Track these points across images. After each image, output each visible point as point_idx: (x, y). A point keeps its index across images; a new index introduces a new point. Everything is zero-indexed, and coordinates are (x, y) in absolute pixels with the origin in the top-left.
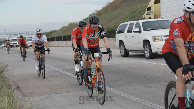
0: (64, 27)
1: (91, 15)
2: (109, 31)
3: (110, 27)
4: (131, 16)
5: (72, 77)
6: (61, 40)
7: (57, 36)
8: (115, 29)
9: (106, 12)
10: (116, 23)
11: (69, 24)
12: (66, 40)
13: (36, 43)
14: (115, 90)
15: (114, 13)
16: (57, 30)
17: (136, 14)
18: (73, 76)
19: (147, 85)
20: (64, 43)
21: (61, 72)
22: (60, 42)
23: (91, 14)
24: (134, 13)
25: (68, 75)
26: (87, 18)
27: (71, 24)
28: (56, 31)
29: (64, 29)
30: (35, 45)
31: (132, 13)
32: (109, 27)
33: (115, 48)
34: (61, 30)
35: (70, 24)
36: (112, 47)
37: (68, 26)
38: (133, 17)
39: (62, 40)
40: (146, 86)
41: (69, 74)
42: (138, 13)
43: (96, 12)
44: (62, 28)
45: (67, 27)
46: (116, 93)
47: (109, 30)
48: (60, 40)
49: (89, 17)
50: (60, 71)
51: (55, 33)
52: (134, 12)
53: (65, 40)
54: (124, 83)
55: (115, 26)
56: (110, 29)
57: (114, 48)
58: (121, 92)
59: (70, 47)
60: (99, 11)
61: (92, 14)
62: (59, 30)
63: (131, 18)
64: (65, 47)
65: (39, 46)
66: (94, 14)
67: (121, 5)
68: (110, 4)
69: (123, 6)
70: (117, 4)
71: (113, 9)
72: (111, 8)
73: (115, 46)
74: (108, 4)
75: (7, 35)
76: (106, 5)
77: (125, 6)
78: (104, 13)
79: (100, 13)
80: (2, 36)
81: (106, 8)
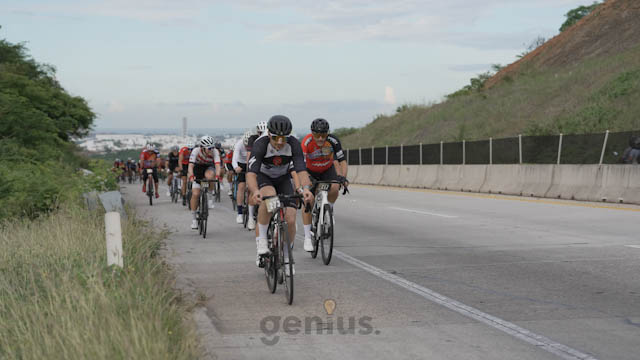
0: (380, 119)
1: (478, 81)
3: (541, 125)
4: (618, 90)
5: (386, 281)
6: (367, 161)
7: (353, 148)
8: (556, 132)
9: (529, 71)
10: (564, 110)
11: (399, 110)
12: (384, 163)
15: (556, 76)
16: (356, 127)
17: (636, 82)
18: (388, 279)
19: (634, 321)
20: (376, 171)
21: (349, 264)
22: (363, 168)
23: (477, 77)
24: (627, 79)
25: (372, 274)
26: (461, 91)
27: (405, 107)
28: (352, 131)
29: (380, 124)
31: (620, 79)
32: (536, 127)
33: (548, 195)
34: (369, 127)
35: (403, 110)
36: (538, 194)
37: (396, 116)
38: (623, 94)
39: (369, 163)
40: (629, 322)
41: (376, 271)
43: (494, 72)
44: (375, 122)
45: (392, 118)
46: (523, 338)
47: (538, 134)
48: (363, 164)
49: (469, 88)
50: (349, 261)
51: (349, 136)
52: (628, 74)
53: (380, 161)
54: (557, 309)
55: (558, 121)
56: (541, 130)
57: (545, 197)
58: (539, 337)
59: (394, 186)
60: (504, 68)
61: (481, 77)
62: (363, 129)
63: (616, 96)
64: (378, 185)
66: (486, 78)
67: (583, 51)
68: (544, 45)
69: (593, 52)
70: (570, 44)
71: (555, 61)
72: (547, 57)
73: (549, 189)
74: (540, 44)
75: (189, 138)
76: (533, 49)
77: (599, 55)
78: (523, 74)
79: (507, 75)
80: (171, 142)
81: (532, 60)
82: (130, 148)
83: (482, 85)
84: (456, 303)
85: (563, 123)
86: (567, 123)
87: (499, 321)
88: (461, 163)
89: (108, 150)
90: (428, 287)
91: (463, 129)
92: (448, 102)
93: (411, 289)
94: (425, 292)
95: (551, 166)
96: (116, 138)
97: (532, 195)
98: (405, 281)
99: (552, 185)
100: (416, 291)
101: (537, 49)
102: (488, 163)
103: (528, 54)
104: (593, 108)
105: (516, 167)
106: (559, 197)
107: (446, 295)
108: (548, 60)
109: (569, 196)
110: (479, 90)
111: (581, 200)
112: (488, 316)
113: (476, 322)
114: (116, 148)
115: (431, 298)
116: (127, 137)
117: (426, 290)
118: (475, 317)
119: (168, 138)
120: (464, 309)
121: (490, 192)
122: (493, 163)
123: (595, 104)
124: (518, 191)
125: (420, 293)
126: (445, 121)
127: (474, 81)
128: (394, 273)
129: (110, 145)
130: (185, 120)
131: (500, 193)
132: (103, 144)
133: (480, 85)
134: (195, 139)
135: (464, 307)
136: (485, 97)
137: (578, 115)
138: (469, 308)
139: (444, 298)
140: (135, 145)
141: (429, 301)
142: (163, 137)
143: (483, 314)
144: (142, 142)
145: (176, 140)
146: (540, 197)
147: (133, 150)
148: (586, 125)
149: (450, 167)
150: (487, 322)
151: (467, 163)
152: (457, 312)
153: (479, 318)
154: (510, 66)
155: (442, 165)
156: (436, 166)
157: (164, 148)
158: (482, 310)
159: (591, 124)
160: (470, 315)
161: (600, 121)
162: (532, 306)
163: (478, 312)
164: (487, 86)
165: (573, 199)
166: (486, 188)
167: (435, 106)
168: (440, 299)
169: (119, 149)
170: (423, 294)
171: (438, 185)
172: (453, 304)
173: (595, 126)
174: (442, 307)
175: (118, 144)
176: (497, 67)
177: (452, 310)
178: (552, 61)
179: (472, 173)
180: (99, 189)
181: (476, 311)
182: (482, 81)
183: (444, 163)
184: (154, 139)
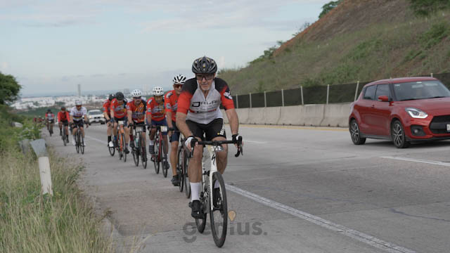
1: (269, 52)
2: (309, 88)
3: (311, 79)
4: (359, 54)
8: (323, 84)
9: (301, 44)
10: (325, 68)
11: (219, 73)
13: (74, 116)
14: (323, 220)
15: (319, 46)
17: (369, 49)
19: (397, 210)
23: (268, 49)
24: (364, 47)
26: (258, 59)
27: (223, 71)
30: (74, 118)
31: (359, 47)
32: (308, 80)
33: (322, 124)
35: (222, 73)
36: (315, 124)
38: (362, 57)
40: (394, 211)
42: (373, 46)
43: (278, 46)
46: (327, 227)
47: (309, 85)
49: (263, 57)
52: (364, 43)
54: (345, 204)
55: (322, 75)
56: (311, 82)
57: (320, 126)
58: (338, 226)
60: (285, 43)
61: (271, 49)
63: (357, 58)
65: (78, 120)
66: (275, 50)
67: (334, 30)
68: (309, 27)
69: (340, 31)
70: (326, 26)
71: (317, 38)
72: (311, 35)
73: (322, 120)
74: (307, 27)
75: (82, 97)
76: (302, 30)
77: (345, 32)
78: (297, 46)
79: (287, 48)
80: (71, 101)
81: (303, 37)
82: (44, 106)
83: (271, 55)
84: (277, 204)
85: (325, 76)
86: (328, 77)
87: (309, 215)
88: (264, 106)
89: (29, 108)
90: (256, 193)
91: (261, 84)
92: (250, 67)
93: (247, 196)
94: (255, 197)
95: (322, 106)
96: (35, 100)
97: (312, 125)
98: (240, 190)
99: (324, 118)
100: (249, 197)
101: (306, 30)
102: (281, 105)
103: (300, 34)
104: (344, 67)
105: (300, 107)
106: (329, 126)
107: (269, 199)
108: (312, 37)
109: (336, 125)
110: (270, 58)
111: (343, 127)
112: (301, 212)
113: (294, 217)
114: (35, 107)
115: (260, 201)
116: (42, 99)
117: (256, 196)
118: (292, 213)
119: (69, 98)
120: (284, 208)
121: (284, 125)
122: (285, 105)
123: (344, 64)
124: (302, 123)
125: (252, 198)
126: (250, 78)
127: (266, 52)
128: (232, 184)
129: (31, 105)
130: (79, 86)
131: (290, 125)
132: (26, 104)
133: (270, 55)
134: (86, 98)
135: (283, 206)
136: (274, 62)
137: (334, 71)
138: (287, 207)
139: (268, 201)
140: (47, 104)
141: (259, 203)
142: (66, 98)
143: (297, 211)
144: (52, 102)
145: (74, 99)
146: (316, 126)
147: (46, 108)
148: (340, 77)
149: (256, 109)
150: (300, 216)
151: (268, 106)
152: (279, 211)
153: (295, 214)
154: (289, 41)
155: (251, 109)
156: (247, 109)
157: (66, 105)
158: (296, 208)
159: (343, 76)
160: (288, 212)
161: (348, 75)
162: (329, 203)
163: (293, 209)
164: (274, 56)
165: (338, 126)
166: (281, 122)
167: (242, 70)
168: (266, 202)
169: (37, 107)
170: (254, 199)
171: (249, 122)
172: (275, 205)
173: (345, 77)
174: (269, 207)
175: (36, 104)
176: (280, 43)
177: (275, 209)
178: (315, 37)
179: (272, 113)
180: (30, 138)
181: (292, 209)
182: (272, 51)
183: (253, 107)
184: (59, 100)
